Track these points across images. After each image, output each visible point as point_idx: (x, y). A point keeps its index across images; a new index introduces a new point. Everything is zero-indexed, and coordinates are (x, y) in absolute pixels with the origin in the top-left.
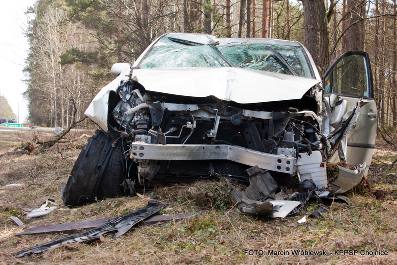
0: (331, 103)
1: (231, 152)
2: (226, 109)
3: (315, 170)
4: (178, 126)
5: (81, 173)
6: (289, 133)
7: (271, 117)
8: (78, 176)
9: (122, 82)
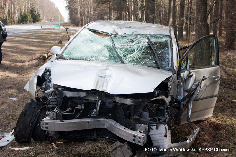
0: (185, 77)
2: (104, 96)
3: (161, 138)
4: (73, 107)
5: (21, 126)
6: (145, 113)
7: (133, 104)
8: (20, 128)
9: (46, 69)
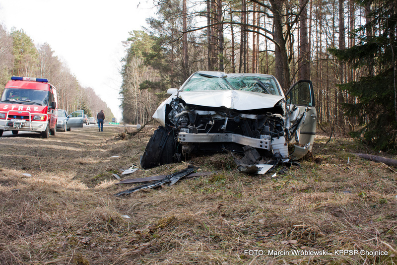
0: (291, 110)
1: (234, 138)
3: (281, 147)
4: (204, 123)
5: (151, 150)
7: (257, 118)
8: (149, 151)
9: (173, 99)
